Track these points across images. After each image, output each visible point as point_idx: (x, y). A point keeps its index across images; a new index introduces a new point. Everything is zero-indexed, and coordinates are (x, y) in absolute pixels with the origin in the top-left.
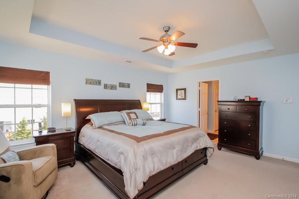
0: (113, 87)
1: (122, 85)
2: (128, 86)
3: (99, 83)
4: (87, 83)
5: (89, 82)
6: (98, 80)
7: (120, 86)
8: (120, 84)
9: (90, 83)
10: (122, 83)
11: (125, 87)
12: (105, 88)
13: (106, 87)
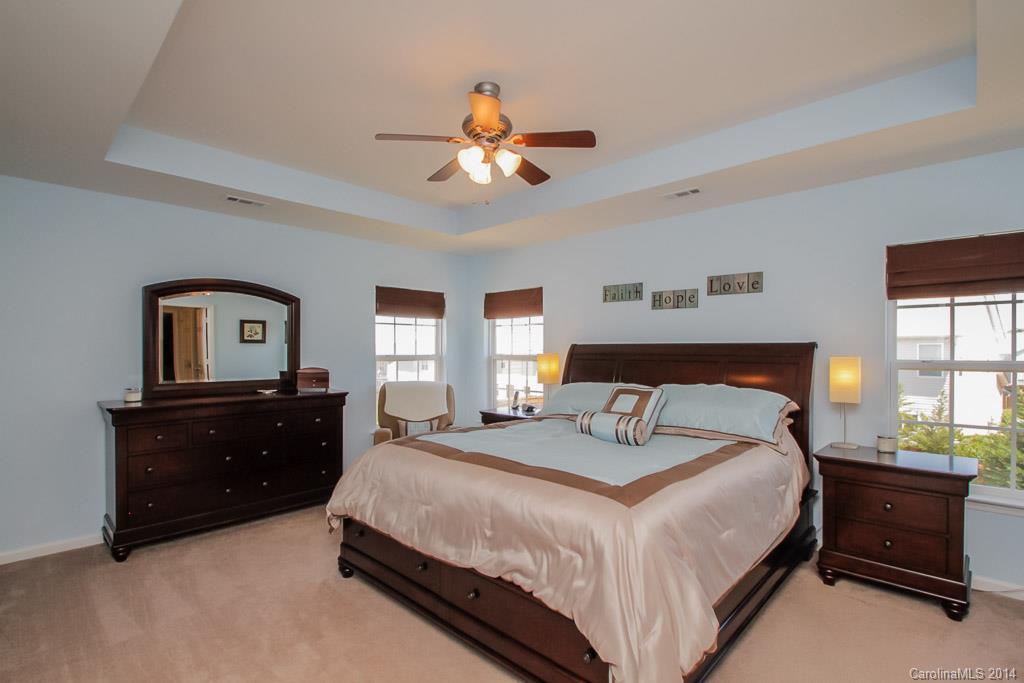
0: (683, 299)
1: (721, 285)
2: (755, 283)
3: (636, 291)
4: (605, 300)
5: (613, 294)
6: (634, 285)
7: (711, 292)
8: (711, 281)
9: (614, 299)
10: (719, 278)
11: (735, 292)
12: (654, 306)
13: (658, 301)
